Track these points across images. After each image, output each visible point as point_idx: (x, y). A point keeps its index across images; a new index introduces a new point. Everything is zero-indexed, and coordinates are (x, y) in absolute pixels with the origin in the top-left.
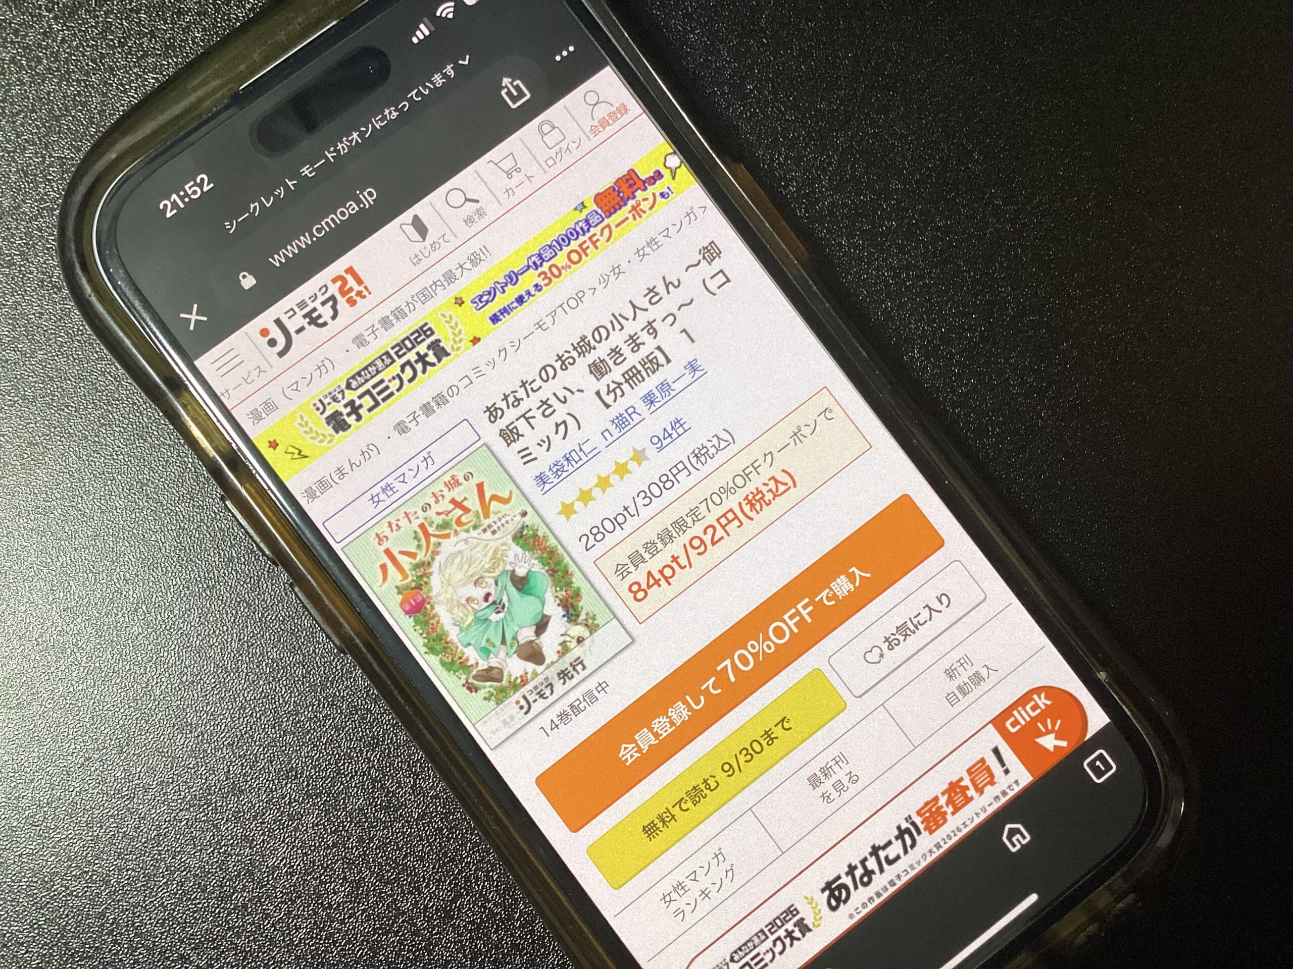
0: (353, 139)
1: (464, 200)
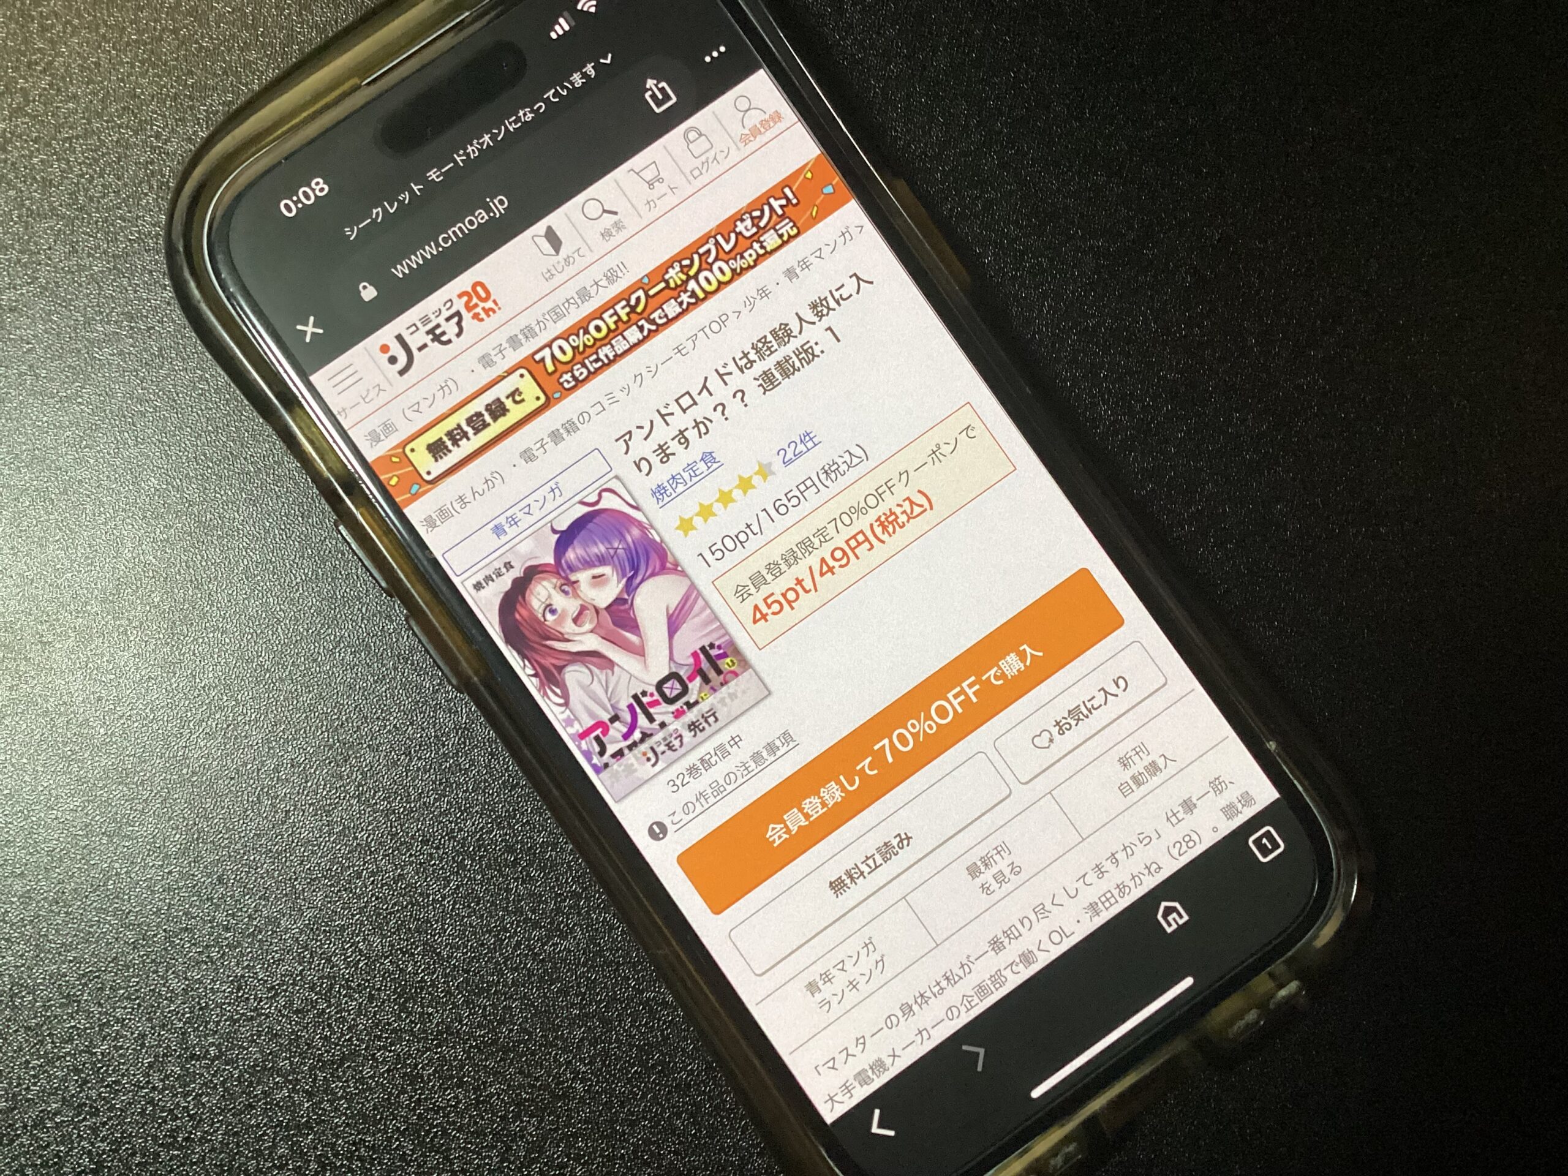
0: (484, 142)
1: (601, 211)
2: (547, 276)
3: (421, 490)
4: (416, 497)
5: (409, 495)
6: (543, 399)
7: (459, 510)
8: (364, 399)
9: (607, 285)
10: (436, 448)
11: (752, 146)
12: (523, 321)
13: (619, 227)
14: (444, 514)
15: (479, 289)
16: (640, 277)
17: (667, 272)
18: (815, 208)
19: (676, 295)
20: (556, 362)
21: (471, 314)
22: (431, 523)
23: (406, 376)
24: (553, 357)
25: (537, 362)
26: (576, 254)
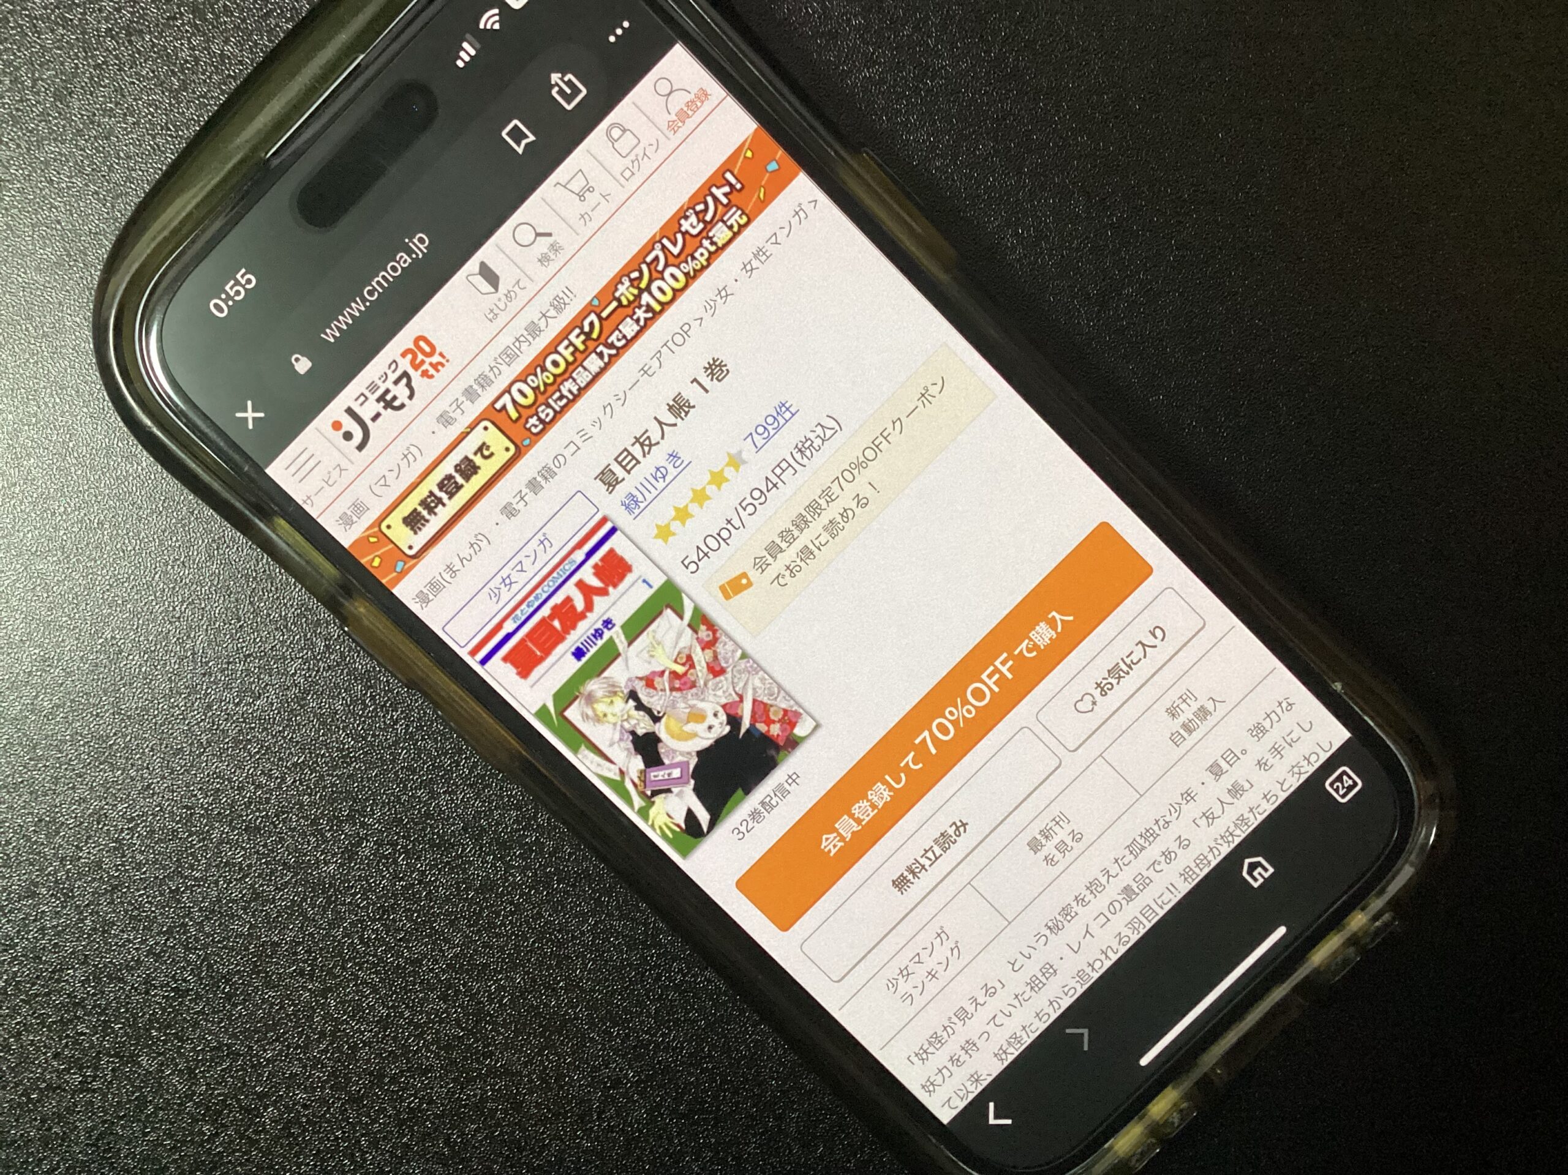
1: (534, 235)
2: (491, 316)
3: (406, 567)
4: (403, 574)
5: (394, 574)
6: (512, 448)
7: (449, 579)
8: (327, 483)
9: (556, 315)
10: (412, 520)
11: (683, 132)
12: (474, 371)
13: (555, 248)
14: (436, 587)
15: (422, 344)
16: (589, 299)
17: (616, 289)
18: (762, 190)
19: (631, 313)
20: (519, 408)
21: (419, 372)
22: (423, 599)
23: (364, 451)
24: (514, 402)
25: (500, 411)
26: (516, 289)
